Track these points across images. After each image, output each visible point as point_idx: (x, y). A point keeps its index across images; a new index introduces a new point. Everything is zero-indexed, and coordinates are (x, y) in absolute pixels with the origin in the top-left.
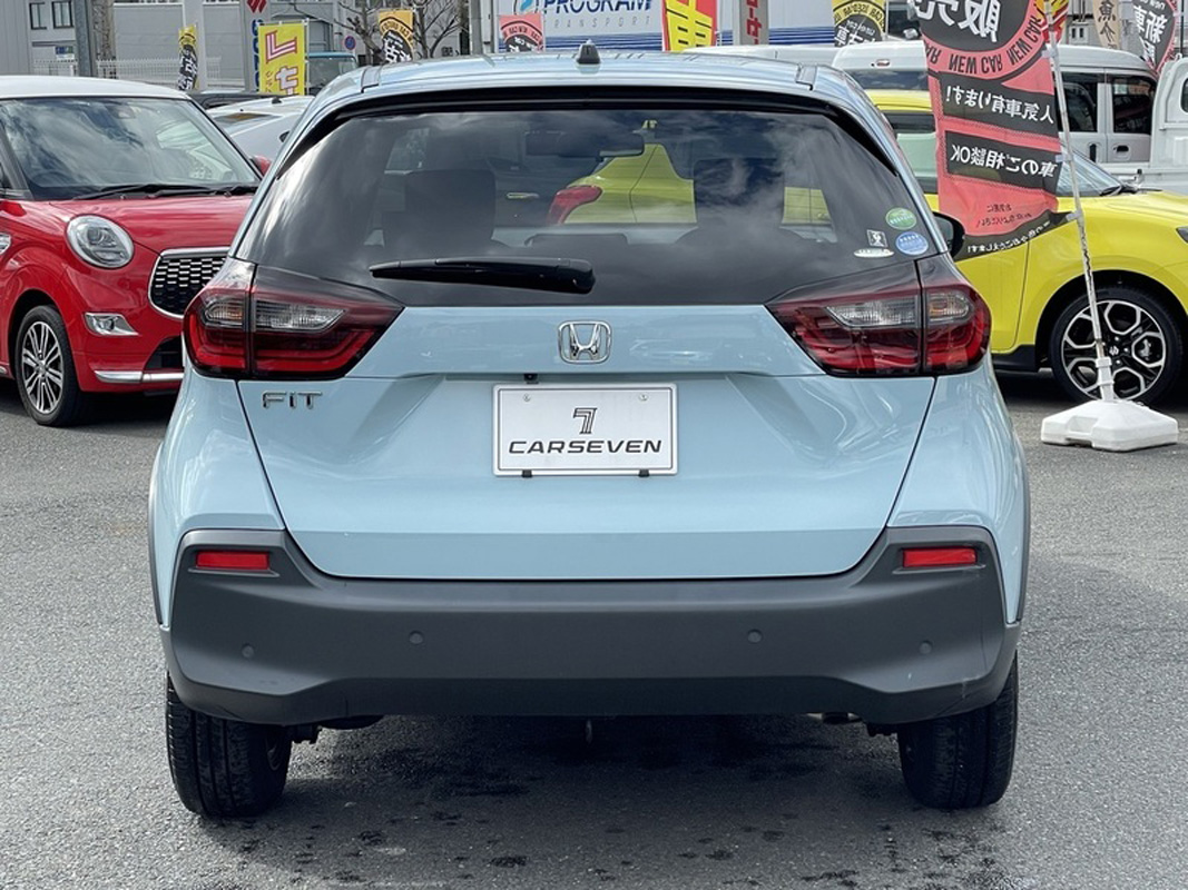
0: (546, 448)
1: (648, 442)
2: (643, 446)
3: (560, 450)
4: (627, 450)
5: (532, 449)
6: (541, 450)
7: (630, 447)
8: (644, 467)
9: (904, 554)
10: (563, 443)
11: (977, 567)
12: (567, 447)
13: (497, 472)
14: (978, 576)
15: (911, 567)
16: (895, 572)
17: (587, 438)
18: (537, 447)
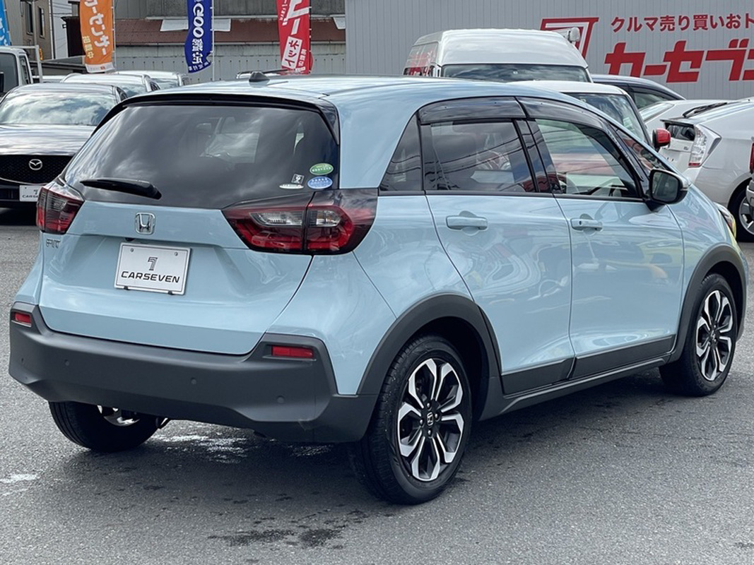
0: (135, 276)
1: (175, 277)
2: (172, 278)
3: (140, 277)
4: (166, 281)
5: (130, 276)
6: (133, 277)
7: (167, 279)
8: (170, 289)
9: (272, 349)
10: (142, 274)
11: (312, 360)
12: (143, 277)
13: (116, 286)
14: (311, 364)
15: (276, 355)
16: (264, 357)
17: (152, 273)
18: (132, 275)
